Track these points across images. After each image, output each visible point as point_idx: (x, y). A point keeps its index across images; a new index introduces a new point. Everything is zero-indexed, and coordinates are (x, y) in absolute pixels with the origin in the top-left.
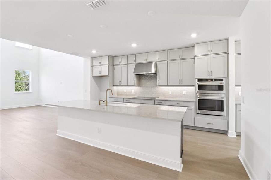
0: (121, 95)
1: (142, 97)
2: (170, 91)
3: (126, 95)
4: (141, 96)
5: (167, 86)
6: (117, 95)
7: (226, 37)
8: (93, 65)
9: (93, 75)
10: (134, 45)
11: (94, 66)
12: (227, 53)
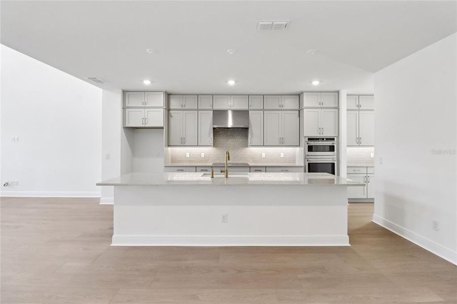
0: (179, 161)
1: (220, 164)
2: (263, 154)
3: (190, 161)
4: (218, 161)
5: (264, 146)
6: (172, 162)
7: (336, 89)
8: (127, 105)
9: (127, 125)
10: (231, 83)
11: (128, 108)
12: (338, 108)
